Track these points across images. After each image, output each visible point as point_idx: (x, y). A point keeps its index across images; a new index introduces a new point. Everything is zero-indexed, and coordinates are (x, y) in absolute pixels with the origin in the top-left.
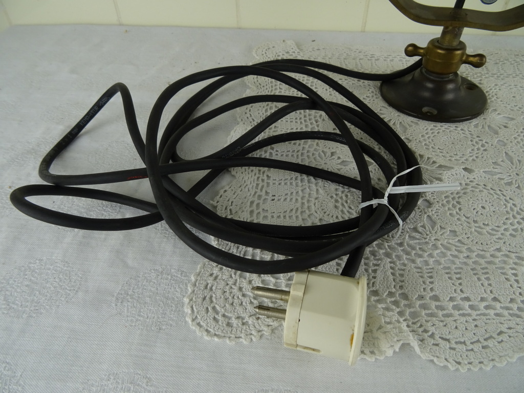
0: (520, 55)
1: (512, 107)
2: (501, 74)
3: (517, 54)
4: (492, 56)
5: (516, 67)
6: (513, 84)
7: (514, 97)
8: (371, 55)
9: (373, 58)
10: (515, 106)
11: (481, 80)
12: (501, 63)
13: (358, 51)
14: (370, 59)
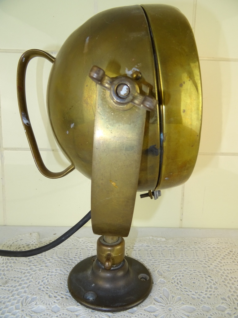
0: (198, 243)
1: (193, 294)
2: (184, 260)
3: (196, 242)
4: (178, 244)
5: (195, 253)
6: (192, 269)
7: (194, 283)
8: (91, 246)
9: (91, 249)
10: (196, 293)
11: (169, 267)
12: (184, 250)
13: (82, 242)
14: (89, 249)
